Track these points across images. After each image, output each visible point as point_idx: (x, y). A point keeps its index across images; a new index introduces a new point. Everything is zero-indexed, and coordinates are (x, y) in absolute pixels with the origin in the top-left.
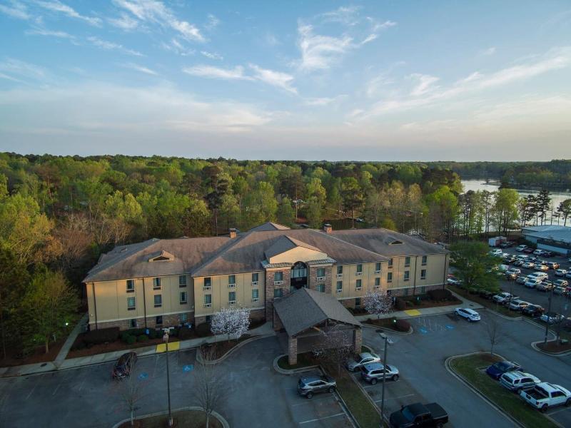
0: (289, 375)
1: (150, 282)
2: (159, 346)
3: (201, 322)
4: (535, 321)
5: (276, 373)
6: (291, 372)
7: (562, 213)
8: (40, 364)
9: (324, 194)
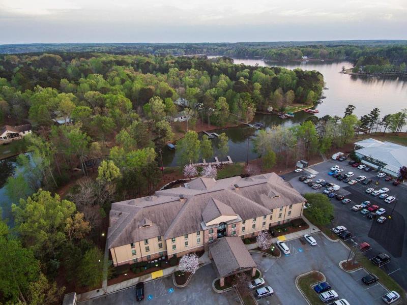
0: (220, 294)
1: (142, 243)
2: (152, 273)
3: (171, 257)
4: (345, 242)
5: (215, 293)
6: (221, 291)
7: (385, 123)
8: (96, 290)
9: (228, 109)
